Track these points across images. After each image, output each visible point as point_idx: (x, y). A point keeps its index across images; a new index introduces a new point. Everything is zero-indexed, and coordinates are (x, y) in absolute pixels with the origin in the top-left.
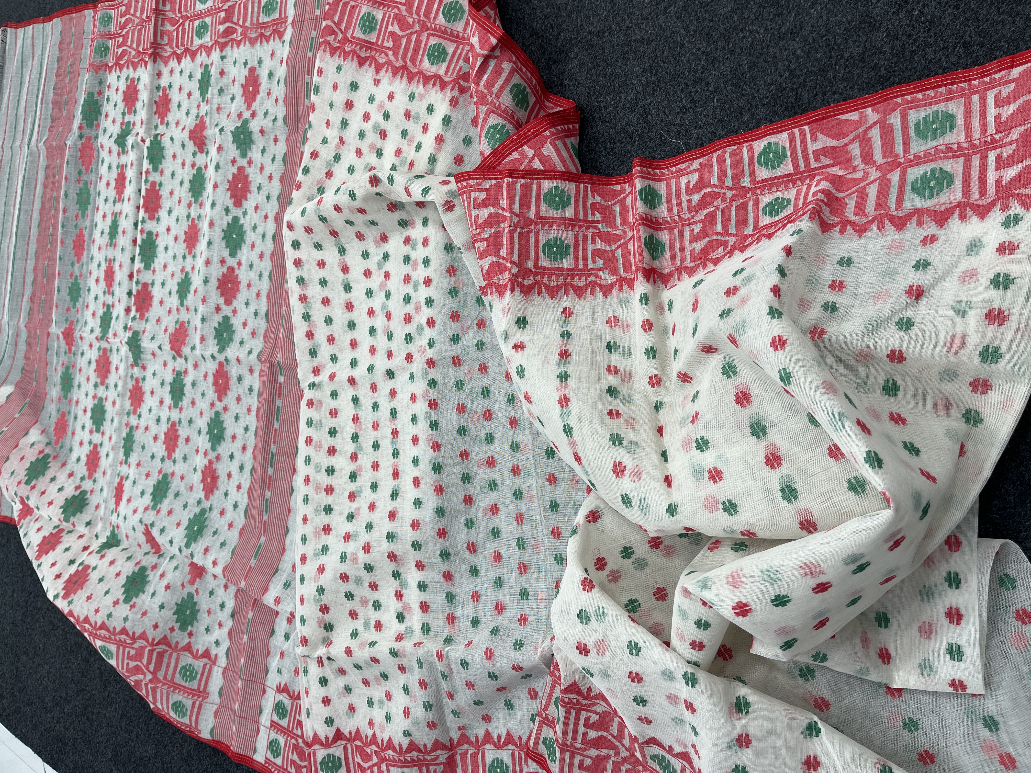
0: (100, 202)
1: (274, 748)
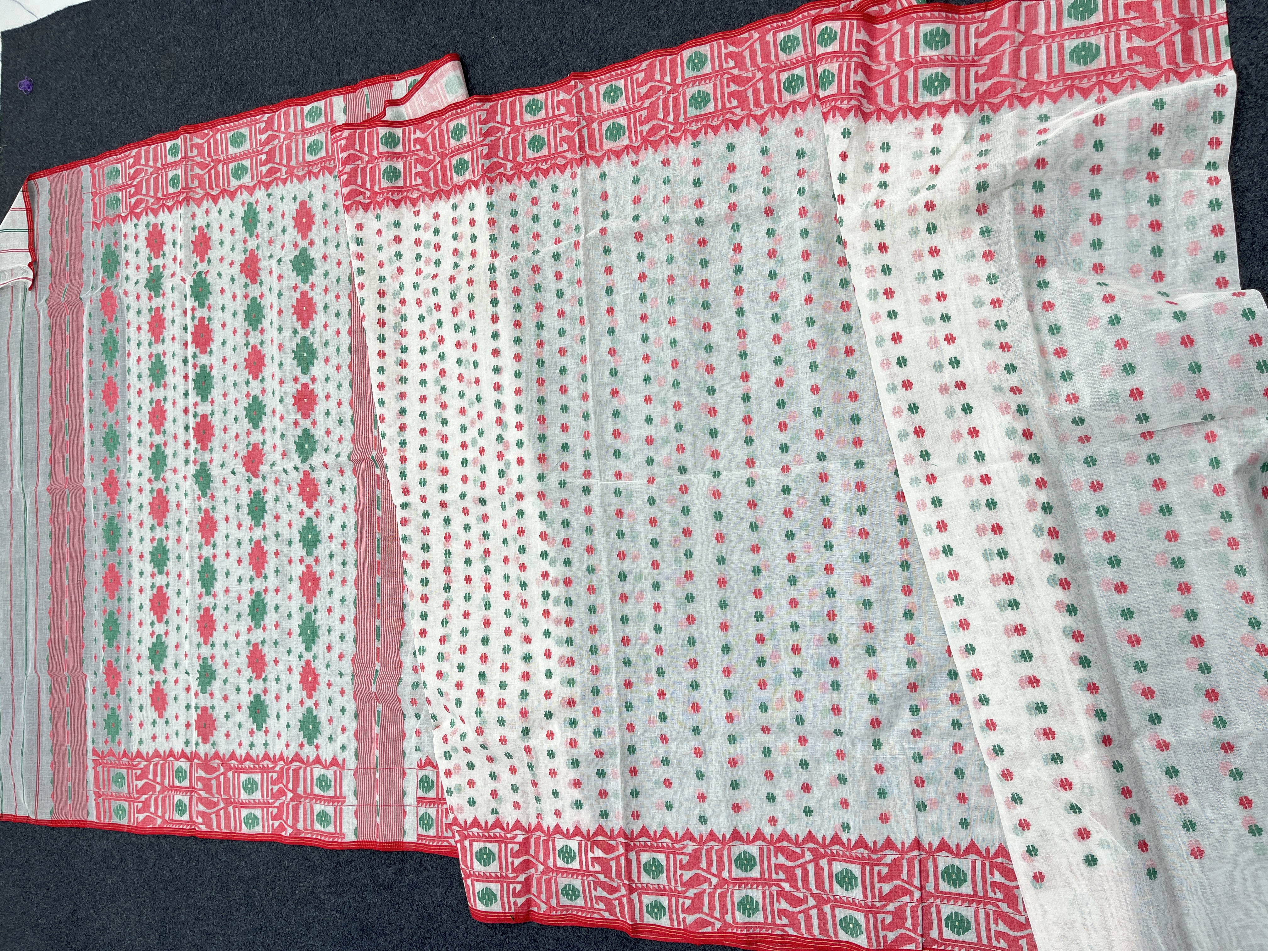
1: (424, 822)
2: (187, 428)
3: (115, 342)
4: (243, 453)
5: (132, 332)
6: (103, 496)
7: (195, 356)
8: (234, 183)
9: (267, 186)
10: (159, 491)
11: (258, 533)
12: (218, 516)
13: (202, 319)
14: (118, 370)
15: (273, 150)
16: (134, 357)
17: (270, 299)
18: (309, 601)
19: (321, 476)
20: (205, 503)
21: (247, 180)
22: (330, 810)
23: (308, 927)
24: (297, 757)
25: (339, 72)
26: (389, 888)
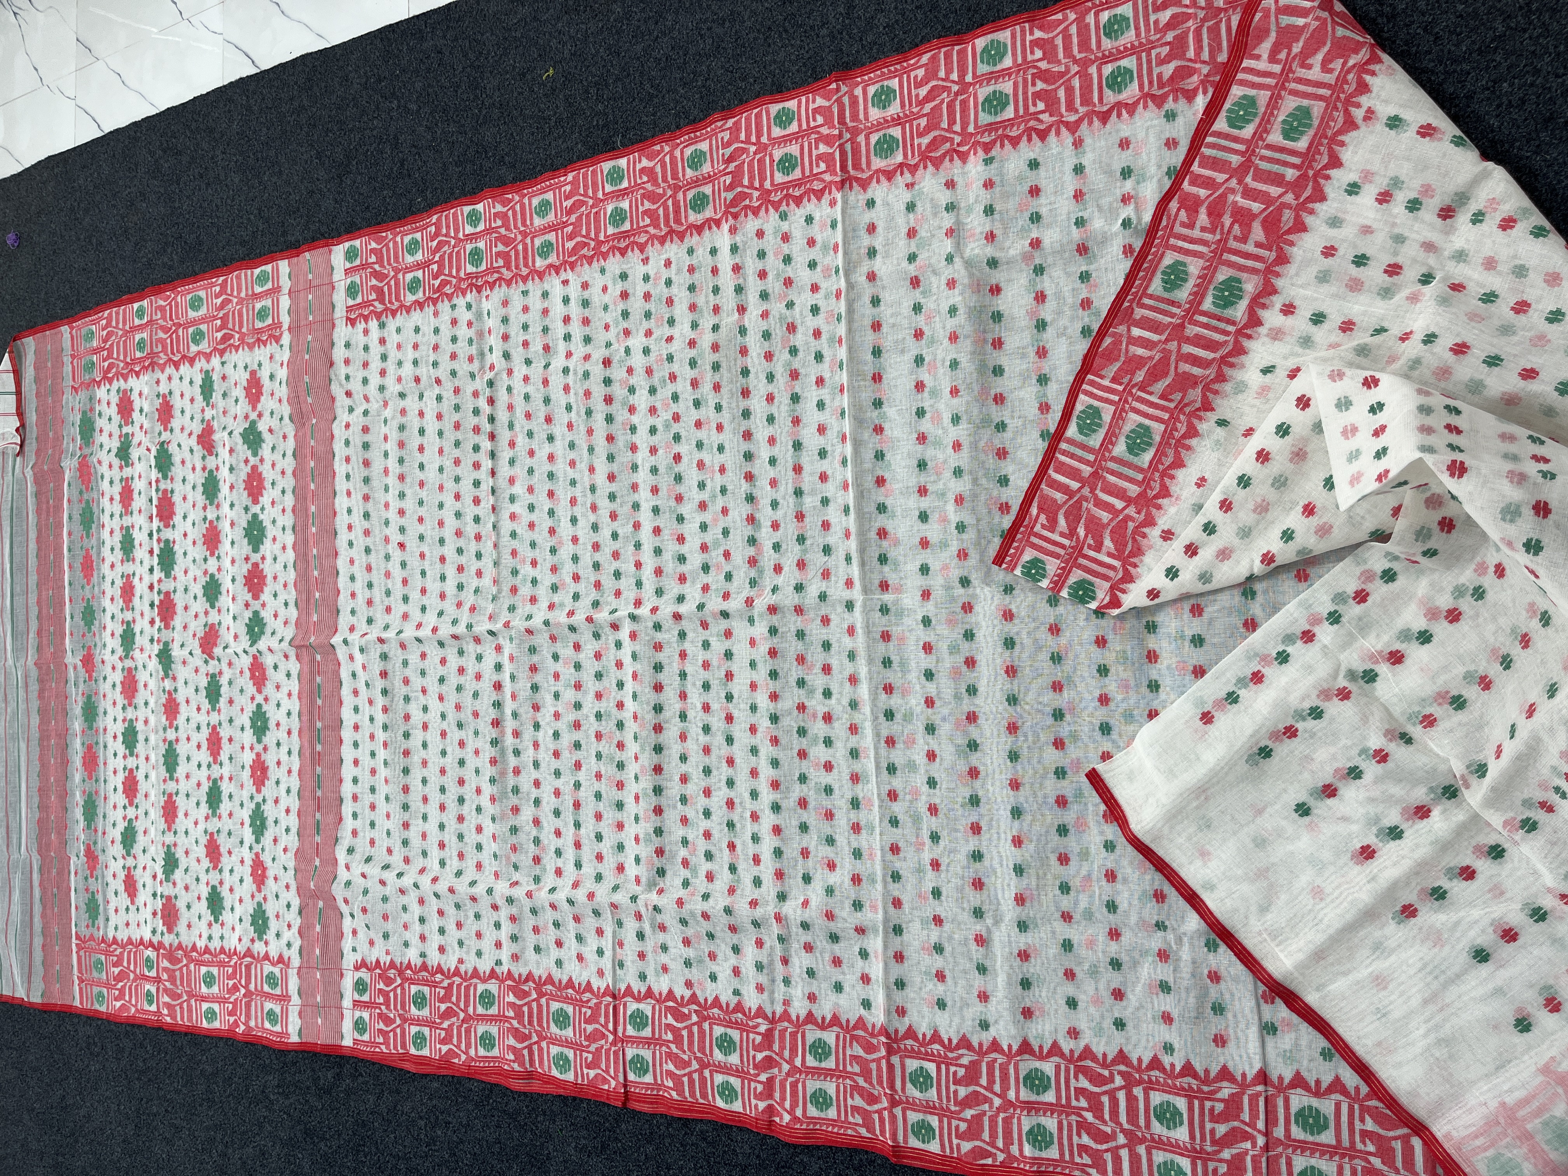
0: (106, 519)
1: (359, 1026)
2: (152, 605)
3: (92, 513)
4: (200, 634)
5: (105, 502)
6: (82, 671)
7: (159, 530)
8: (194, 348)
9: (222, 353)
10: (130, 670)
11: (214, 718)
12: (180, 698)
13: (165, 491)
14: (94, 541)
15: (226, 315)
16: (107, 529)
17: (224, 473)
18: (259, 791)
19: (268, 660)
20: (168, 684)
21: (204, 346)
22: (277, 1009)
23: (261, 1127)
24: (249, 953)
25: (284, 234)
26: (328, 1092)
